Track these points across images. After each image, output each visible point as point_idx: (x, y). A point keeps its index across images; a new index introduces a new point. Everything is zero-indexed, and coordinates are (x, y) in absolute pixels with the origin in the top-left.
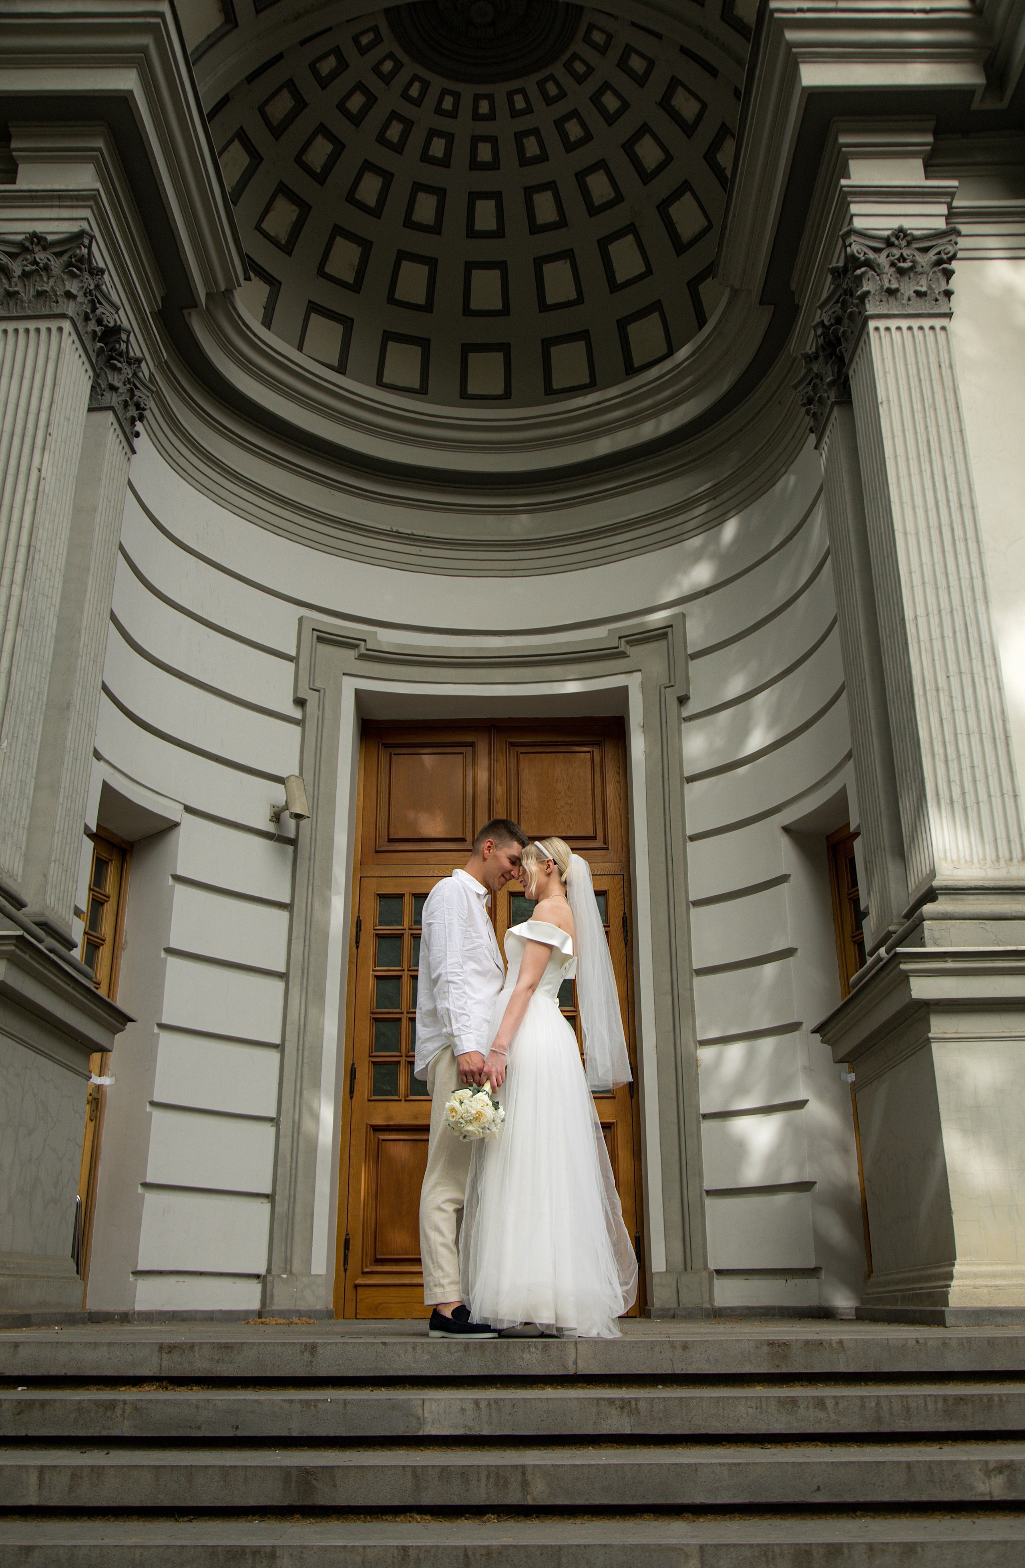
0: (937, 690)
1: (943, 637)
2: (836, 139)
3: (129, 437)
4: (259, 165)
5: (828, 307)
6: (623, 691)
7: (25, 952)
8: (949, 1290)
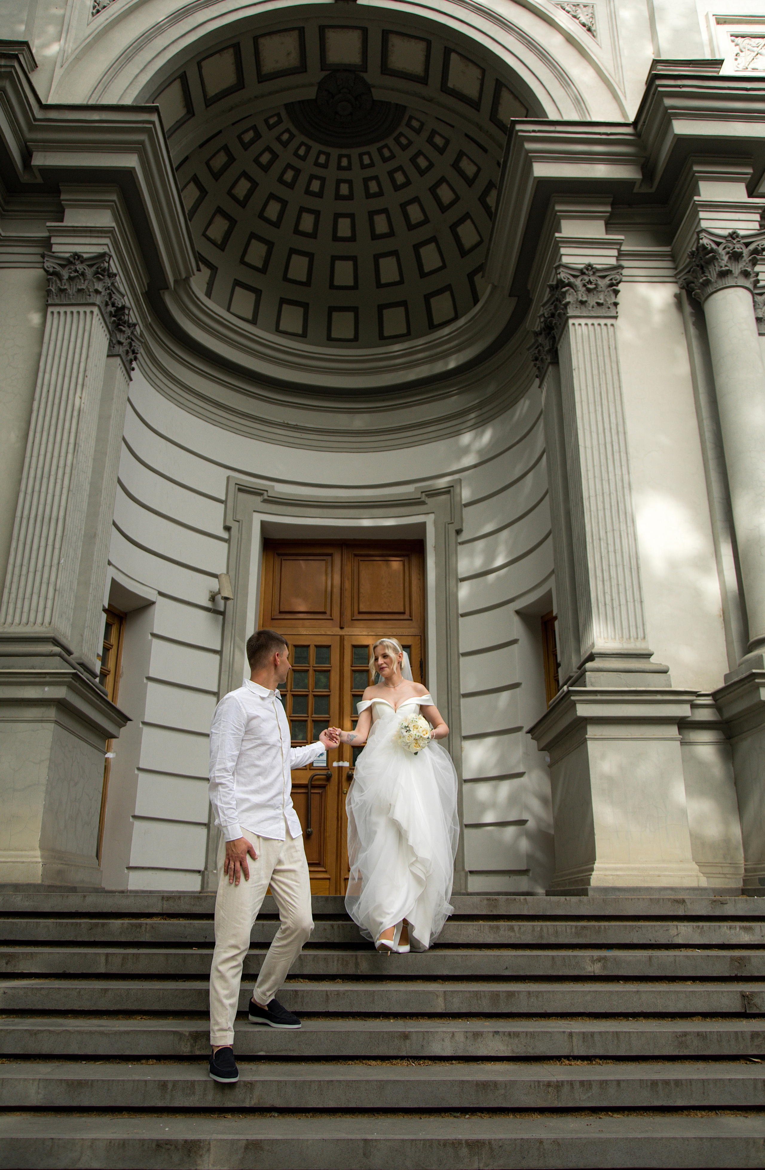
0: (600, 539)
1: (604, 509)
2: (554, 207)
3: (129, 370)
4: (205, 196)
5: (547, 306)
6: (423, 525)
7: (76, 682)
8: (592, 877)
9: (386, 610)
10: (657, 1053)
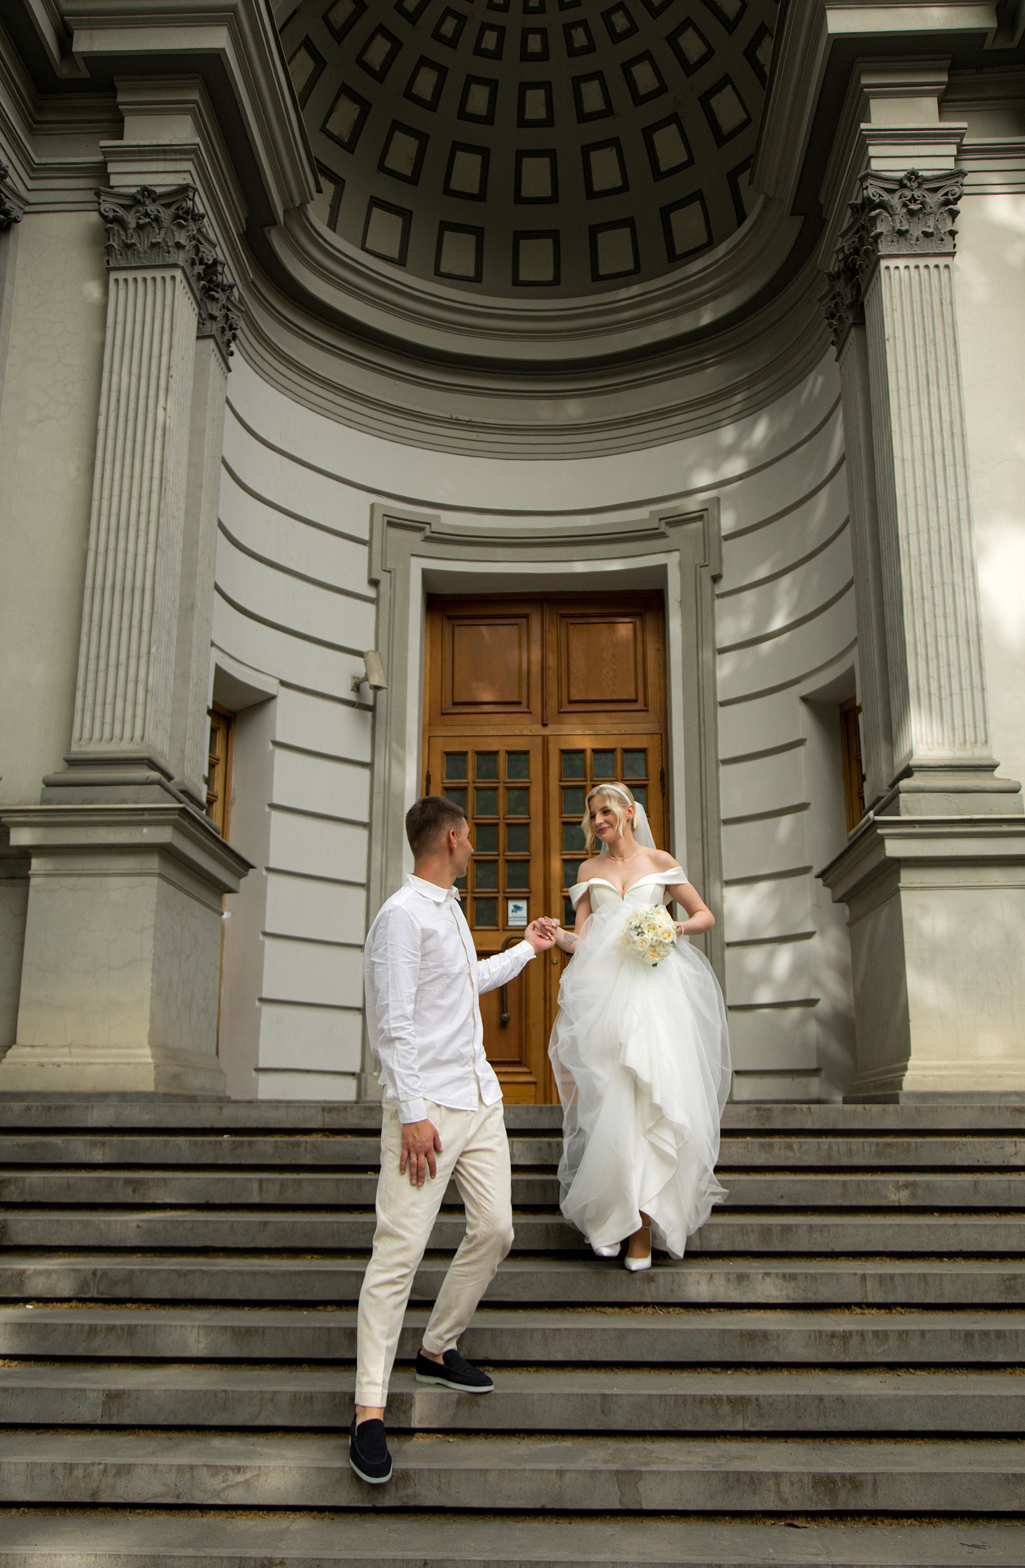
0: (923, 598)
1: (930, 553)
2: (859, 80)
3: (225, 355)
4: (323, 69)
5: (848, 237)
6: (663, 569)
8: (905, 1078)
9: (609, 698)
10: (977, 1300)
